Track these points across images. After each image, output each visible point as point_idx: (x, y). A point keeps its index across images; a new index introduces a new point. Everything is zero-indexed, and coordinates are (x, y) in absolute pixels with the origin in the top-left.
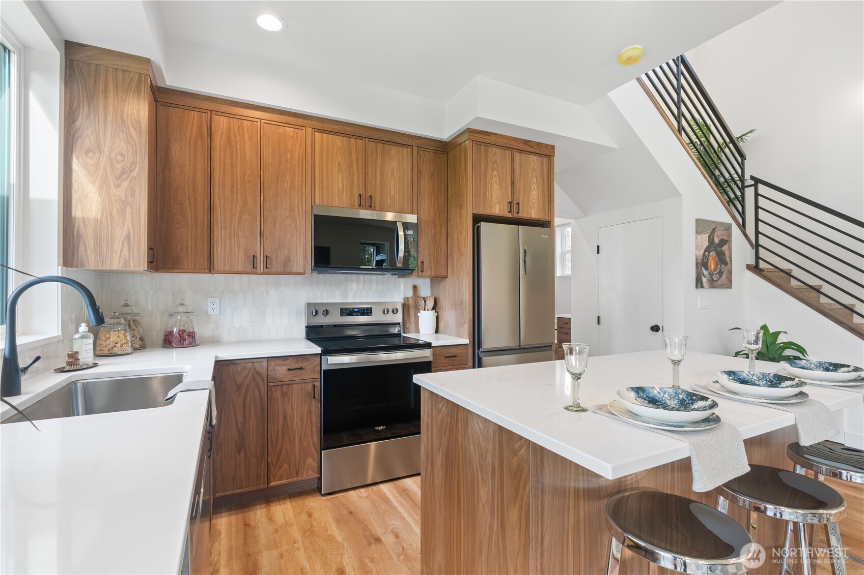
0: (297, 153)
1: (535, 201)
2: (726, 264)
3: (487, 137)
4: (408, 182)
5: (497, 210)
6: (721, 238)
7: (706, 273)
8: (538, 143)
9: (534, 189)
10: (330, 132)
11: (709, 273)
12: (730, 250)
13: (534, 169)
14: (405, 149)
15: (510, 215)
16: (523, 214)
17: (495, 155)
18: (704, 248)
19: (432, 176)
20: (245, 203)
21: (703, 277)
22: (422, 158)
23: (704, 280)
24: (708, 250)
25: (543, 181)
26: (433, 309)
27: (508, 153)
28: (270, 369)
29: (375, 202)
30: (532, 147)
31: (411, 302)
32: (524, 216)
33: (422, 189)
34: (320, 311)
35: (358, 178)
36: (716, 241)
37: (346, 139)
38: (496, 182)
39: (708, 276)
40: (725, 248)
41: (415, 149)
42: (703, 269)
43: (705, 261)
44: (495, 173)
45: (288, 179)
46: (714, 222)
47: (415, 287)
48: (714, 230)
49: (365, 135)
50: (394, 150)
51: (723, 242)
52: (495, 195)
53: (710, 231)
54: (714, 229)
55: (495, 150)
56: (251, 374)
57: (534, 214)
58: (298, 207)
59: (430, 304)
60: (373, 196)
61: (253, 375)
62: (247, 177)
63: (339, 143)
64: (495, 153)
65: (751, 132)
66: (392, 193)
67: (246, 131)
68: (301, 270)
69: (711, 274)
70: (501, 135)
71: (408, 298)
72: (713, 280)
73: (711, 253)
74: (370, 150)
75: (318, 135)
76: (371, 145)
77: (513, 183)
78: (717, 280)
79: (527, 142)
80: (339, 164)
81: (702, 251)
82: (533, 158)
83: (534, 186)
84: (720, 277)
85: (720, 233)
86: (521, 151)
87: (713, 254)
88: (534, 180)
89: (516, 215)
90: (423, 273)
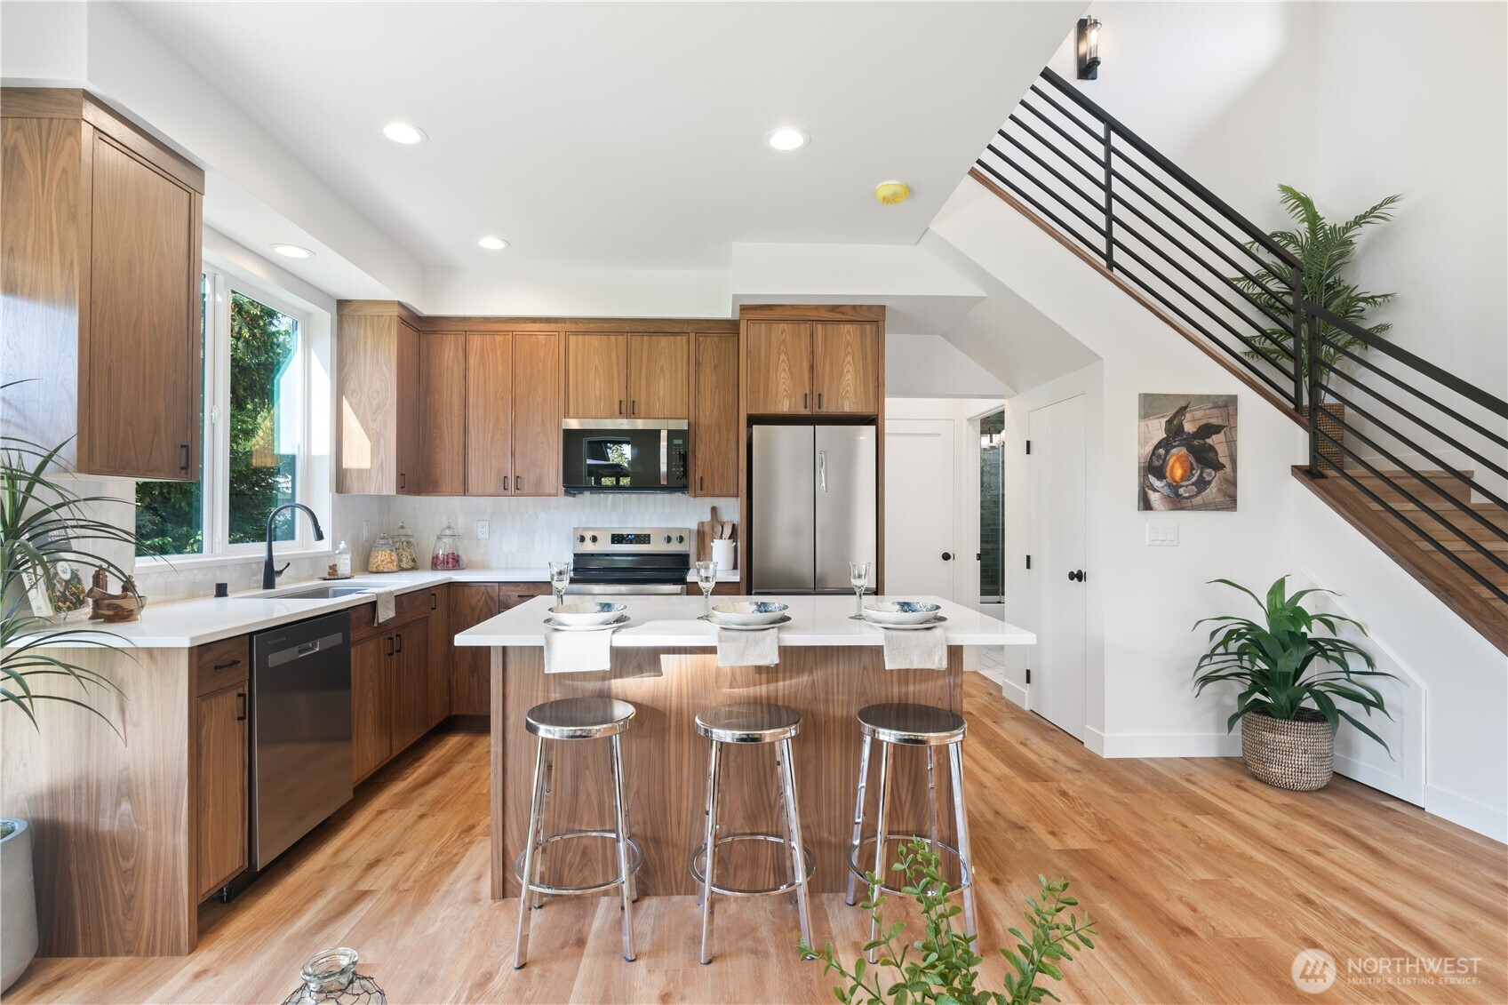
0: (550, 362)
1: (851, 389)
2: (1218, 466)
3: (769, 312)
4: (682, 379)
5: (785, 407)
6: (1204, 422)
7: (1157, 483)
8: (854, 307)
9: (848, 371)
10: (585, 333)
11: (1169, 485)
12: (1232, 444)
13: (848, 343)
14: (679, 338)
15: (808, 412)
16: (829, 408)
17: (782, 333)
18: (1155, 442)
19: (715, 367)
20: (497, 421)
21: (1150, 493)
22: (702, 346)
23: (1154, 497)
24: (1165, 444)
25: (865, 358)
26: (730, 538)
27: (805, 328)
28: (501, 593)
29: (639, 408)
30: (843, 314)
31: (707, 528)
32: (831, 410)
33: (702, 385)
34: (588, 535)
35: (619, 381)
36: (1189, 427)
37: (604, 338)
38: (784, 370)
39: (1166, 491)
40: (1216, 440)
41: (692, 336)
42: (1152, 479)
43: (1156, 463)
44: (782, 357)
45: (540, 392)
46: (1184, 395)
47: (714, 510)
48: (1182, 411)
49: (627, 329)
50: (664, 341)
51: (1207, 430)
52: (782, 387)
53: (1171, 413)
54: (1185, 408)
55: (782, 326)
56: (484, 598)
57: (848, 407)
58: (550, 422)
59: (728, 531)
60: (636, 400)
61: (486, 599)
62: (498, 395)
63: (596, 343)
64: (783, 331)
65: (1391, 200)
66: (661, 394)
67: (498, 346)
68: (553, 491)
69: (1174, 487)
70: (792, 306)
71: (703, 523)
72: (1178, 495)
73: (1174, 451)
74: (633, 346)
75: (572, 338)
76: (636, 340)
77: (812, 367)
78: (1190, 497)
79: (834, 308)
80: (596, 367)
81: (1149, 448)
82: (847, 327)
83: (850, 367)
84: (1199, 492)
85: (1199, 414)
86: (825, 322)
87: (1179, 451)
88: (849, 358)
89: (816, 411)
90: (703, 492)
